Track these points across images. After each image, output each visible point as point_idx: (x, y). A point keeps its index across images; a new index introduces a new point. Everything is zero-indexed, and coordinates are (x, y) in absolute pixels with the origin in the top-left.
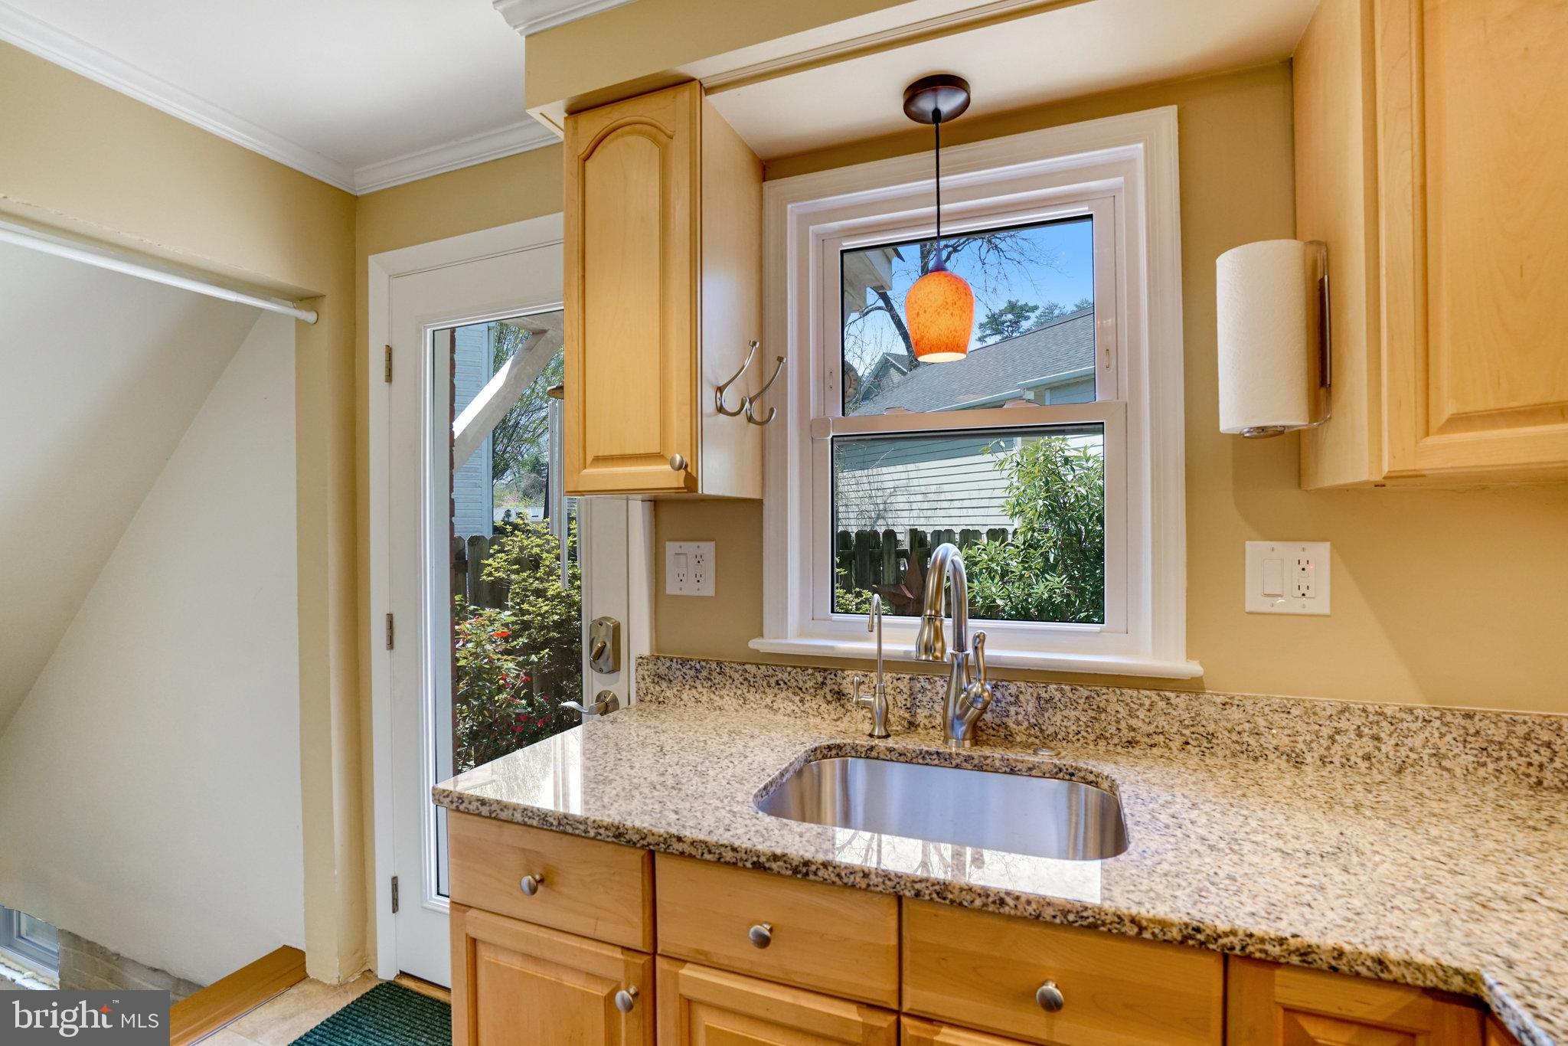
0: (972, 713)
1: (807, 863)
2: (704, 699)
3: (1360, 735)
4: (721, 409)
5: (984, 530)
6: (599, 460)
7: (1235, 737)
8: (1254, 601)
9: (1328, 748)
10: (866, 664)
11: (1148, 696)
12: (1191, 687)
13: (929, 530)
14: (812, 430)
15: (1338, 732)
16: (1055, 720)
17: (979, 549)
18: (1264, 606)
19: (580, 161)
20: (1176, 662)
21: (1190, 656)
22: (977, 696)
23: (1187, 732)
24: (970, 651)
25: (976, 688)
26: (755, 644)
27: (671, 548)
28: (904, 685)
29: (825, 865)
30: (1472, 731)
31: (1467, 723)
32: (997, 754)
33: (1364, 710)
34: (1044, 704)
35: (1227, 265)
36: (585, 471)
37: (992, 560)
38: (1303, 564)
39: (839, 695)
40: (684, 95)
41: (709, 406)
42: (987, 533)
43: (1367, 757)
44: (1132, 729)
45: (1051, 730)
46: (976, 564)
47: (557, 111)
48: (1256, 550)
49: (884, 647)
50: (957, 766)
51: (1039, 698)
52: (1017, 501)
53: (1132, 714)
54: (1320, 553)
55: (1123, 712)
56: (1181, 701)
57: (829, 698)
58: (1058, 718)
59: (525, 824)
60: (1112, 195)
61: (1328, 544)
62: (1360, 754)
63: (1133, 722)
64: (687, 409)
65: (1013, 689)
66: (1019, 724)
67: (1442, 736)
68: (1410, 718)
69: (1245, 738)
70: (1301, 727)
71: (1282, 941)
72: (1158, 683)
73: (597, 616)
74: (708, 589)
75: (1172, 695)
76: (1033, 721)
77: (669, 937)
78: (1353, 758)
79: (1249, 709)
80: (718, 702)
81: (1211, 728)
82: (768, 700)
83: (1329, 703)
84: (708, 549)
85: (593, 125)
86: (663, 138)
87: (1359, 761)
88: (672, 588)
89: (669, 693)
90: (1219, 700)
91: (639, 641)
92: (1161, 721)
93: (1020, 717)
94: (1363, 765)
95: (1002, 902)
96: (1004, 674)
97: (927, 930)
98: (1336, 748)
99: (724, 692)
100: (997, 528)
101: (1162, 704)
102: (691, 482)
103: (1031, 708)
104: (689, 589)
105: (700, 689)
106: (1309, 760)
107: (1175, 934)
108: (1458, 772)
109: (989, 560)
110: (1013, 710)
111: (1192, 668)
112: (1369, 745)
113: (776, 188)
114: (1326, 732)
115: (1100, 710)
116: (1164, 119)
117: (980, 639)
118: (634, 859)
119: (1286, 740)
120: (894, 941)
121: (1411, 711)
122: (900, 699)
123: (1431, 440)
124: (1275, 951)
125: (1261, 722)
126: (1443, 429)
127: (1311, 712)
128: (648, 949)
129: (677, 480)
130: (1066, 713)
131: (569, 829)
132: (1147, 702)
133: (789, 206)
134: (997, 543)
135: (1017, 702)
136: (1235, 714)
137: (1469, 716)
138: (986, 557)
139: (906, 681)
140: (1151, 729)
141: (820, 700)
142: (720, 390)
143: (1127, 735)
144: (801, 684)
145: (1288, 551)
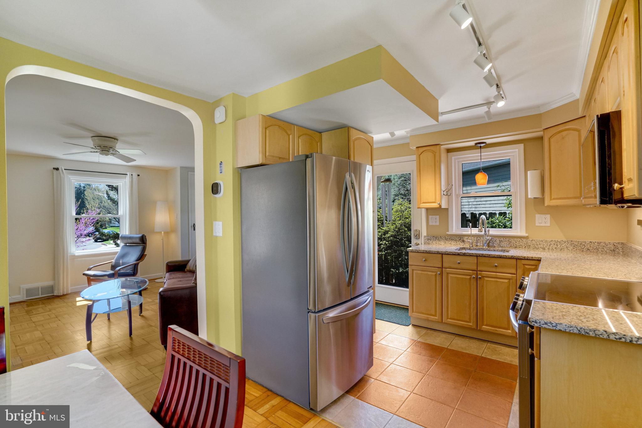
0: (488, 242)
1: (465, 253)
2: (437, 243)
3: (554, 245)
4: (444, 194)
5: (497, 212)
6: (424, 203)
7: (534, 246)
8: (537, 224)
9: (549, 247)
10: (468, 236)
11: (519, 239)
12: (527, 238)
13: (477, 213)
14: (457, 196)
15: (551, 244)
16: (502, 244)
17: (495, 219)
18: (539, 225)
19: (418, 156)
20: (524, 234)
21: (526, 233)
22: (488, 239)
23: (525, 245)
24: (487, 232)
25: (488, 238)
26: (447, 233)
27: (430, 217)
28: (475, 239)
29: (467, 253)
30: (572, 243)
31: (572, 242)
32: (492, 249)
33: (555, 241)
34: (500, 241)
35: (529, 172)
36: (421, 204)
37: (500, 222)
38: (545, 218)
39: (463, 241)
40: (438, 147)
41: (443, 194)
42: (499, 213)
43: (556, 248)
44: (516, 245)
45: (502, 246)
46: (494, 223)
47: (415, 148)
48: (537, 216)
49: (472, 233)
50: (485, 250)
51: (500, 240)
52: (509, 203)
53: (516, 242)
54: (548, 216)
55: (514, 242)
56: (525, 240)
57: (461, 241)
58: (503, 244)
59: (423, 253)
60: (514, 156)
61: (549, 215)
62: (554, 247)
63: (516, 244)
64: (440, 195)
65: (495, 239)
66: (496, 245)
67: (567, 244)
68: (562, 242)
69: (535, 246)
70: (544, 243)
71: (522, 256)
72: (521, 237)
73: (415, 229)
74: (438, 224)
75: (523, 239)
76: (499, 244)
77: (445, 265)
78: (553, 248)
79: (536, 241)
80: (440, 243)
81: (530, 244)
82: (450, 243)
83: (549, 240)
84: (438, 217)
85: (421, 150)
86: (434, 153)
87: (554, 249)
88: (430, 224)
89: (431, 242)
90: (531, 240)
91: (424, 233)
92: (521, 243)
93: (496, 244)
94: (555, 249)
95: (490, 255)
96: (494, 236)
97: (481, 260)
98: (551, 247)
99: (441, 241)
100: (503, 212)
101: (521, 241)
102: (440, 206)
103: (498, 242)
104: (434, 224)
105: (437, 241)
106: (546, 249)
107: (510, 257)
108: (570, 250)
109: (499, 222)
110: (495, 242)
111: (527, 235)
112: (556, 246)
113: (450, 154)
114: (549, 244)
115: (510, 242)
116: (522, 146)
117: (489, 231)
118: (440, 255)
119: (542, 246)
120: (476, 262)
121: (563, 241)
122: (475, 241)
123: (551, 201)
124: (521, 257)
125: (538, 243)
126: (552, 200)
127: (546, 241)
128: (442, 267)
129: (438, 206)
130: (504, 243)
131: (430, 252)
132: (519, 240)
133: (453, 157)
134: (502, 217)
135: (496, 241)
136: (534, 242)
137: (572, 241)
138: (498, 221)
139: (476, 238)
140: (519, 245)
141: (460, 242)
142: (444, 191)
143: (515, 246)
144: (456, 239)
145: (543, 216)
